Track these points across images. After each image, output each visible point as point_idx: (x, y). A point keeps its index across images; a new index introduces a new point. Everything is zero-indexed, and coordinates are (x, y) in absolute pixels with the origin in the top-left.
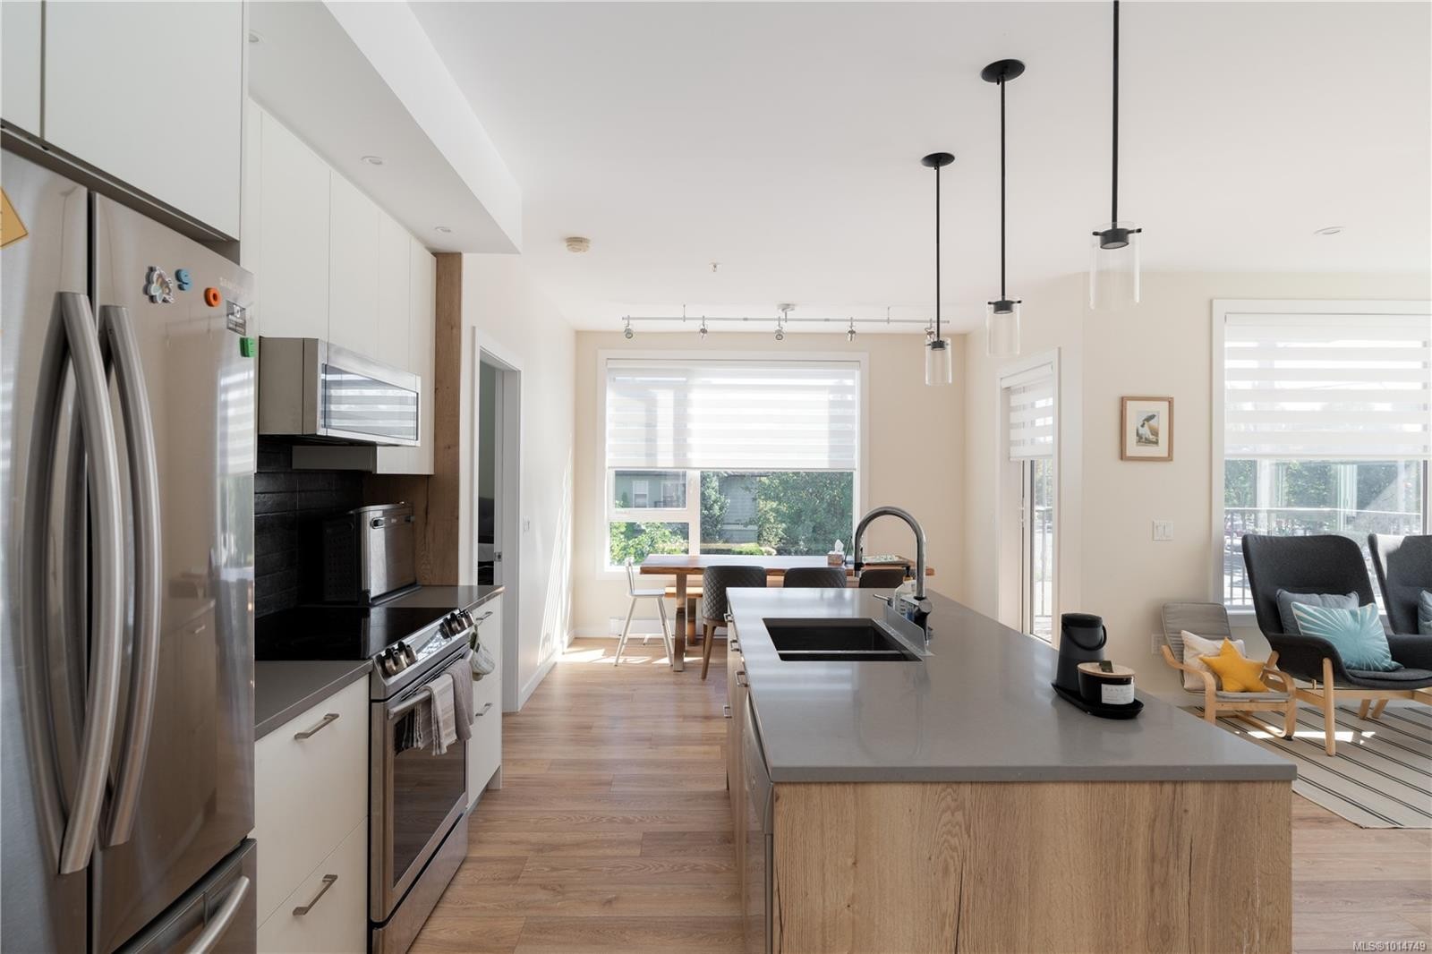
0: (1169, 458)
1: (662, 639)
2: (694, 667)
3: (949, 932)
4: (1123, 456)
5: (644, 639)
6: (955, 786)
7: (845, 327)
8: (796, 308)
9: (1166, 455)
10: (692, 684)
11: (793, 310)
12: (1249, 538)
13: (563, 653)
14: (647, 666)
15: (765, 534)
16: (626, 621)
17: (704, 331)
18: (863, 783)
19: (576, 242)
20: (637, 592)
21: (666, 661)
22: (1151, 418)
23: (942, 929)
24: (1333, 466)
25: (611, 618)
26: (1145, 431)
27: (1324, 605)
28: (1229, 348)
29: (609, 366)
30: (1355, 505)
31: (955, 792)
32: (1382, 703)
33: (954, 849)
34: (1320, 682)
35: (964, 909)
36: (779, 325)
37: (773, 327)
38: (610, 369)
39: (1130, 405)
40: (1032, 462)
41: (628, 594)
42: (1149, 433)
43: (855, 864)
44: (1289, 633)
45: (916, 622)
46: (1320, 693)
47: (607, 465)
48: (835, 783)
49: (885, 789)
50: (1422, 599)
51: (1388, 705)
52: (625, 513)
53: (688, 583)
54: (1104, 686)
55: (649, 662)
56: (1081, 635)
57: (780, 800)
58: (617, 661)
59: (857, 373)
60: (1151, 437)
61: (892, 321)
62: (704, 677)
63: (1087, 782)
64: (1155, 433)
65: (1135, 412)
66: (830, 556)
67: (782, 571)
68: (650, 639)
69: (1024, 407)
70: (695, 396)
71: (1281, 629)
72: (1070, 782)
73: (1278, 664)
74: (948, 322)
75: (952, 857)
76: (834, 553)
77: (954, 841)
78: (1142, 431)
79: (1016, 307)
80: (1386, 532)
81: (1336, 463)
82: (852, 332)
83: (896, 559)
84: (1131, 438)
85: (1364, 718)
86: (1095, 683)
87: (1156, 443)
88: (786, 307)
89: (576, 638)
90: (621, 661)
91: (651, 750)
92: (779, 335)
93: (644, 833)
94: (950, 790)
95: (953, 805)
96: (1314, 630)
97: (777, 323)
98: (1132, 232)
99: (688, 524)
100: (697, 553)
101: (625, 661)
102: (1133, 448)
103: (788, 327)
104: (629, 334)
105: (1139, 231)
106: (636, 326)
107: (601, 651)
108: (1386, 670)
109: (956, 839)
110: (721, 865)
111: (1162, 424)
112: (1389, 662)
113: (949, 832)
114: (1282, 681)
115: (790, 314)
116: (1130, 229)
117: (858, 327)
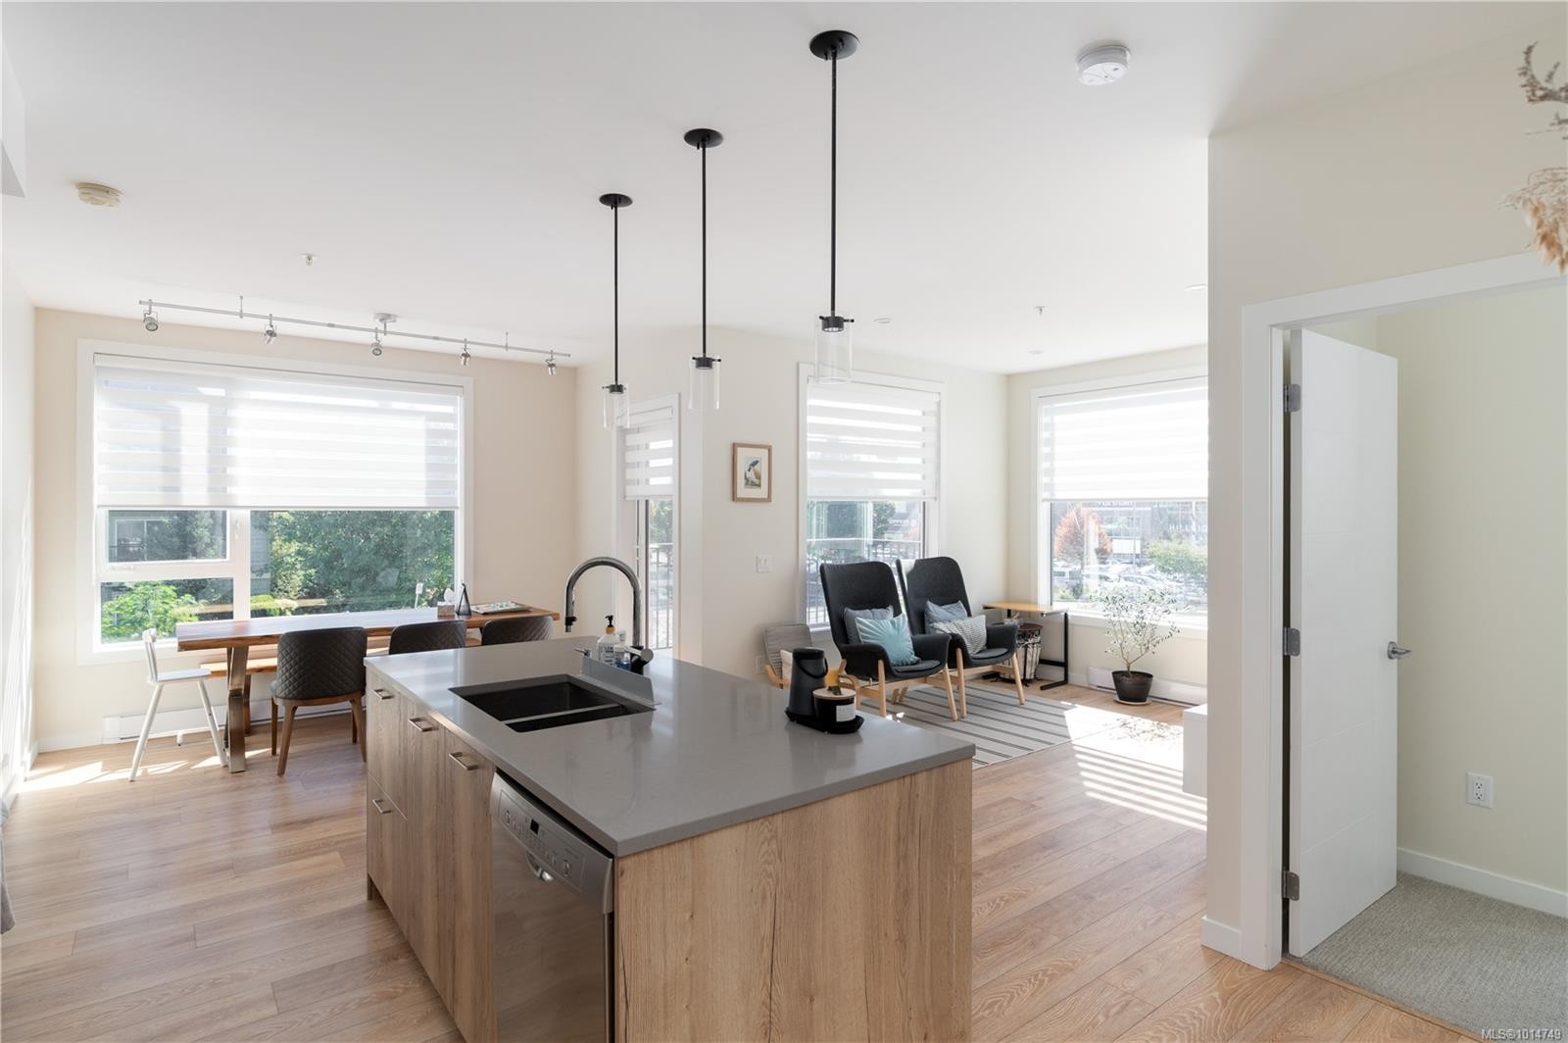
0: (769, 499)
1: (209, 732)
2: (258, 763)
3: (766, 953)
4: (734, 497)
5: (176, 736)
6: (770, 819)
7: (459, 349)
8: (398, 319)
9: (766, 497)
10: (265, 784)
11: (394, 321)
12: (825, 568)
13: (26, 780)
14: (187, 772)
15: (280, 582)
16: (147, 717)
17: (271, 334)
18: (698, 836)
19: (95, 191)
20: (162, 676)
21: (215, 761)
22: (755, 463)
23: (762, 950)
24: (858, 505)
25: (105, 717)
26: (751, 475)
27: (874, 618)
28: (810, 406)
29: (97, 364)
30: (872, 535)
31: (770, 823)
32: (905, 690)
33: (769, 875)
34: (876, 679)
35: (777, 927)
36: (376, 337)
37: (368, 338)
38: (98, 367)
39: (740, 450)
40: (647, 502)
41: (149, 682)
42: (754, 477)
43: (692, 916)
44: (853, 643)
45: (632, 670)
46: (876, 688)
47: (96, 502)
48: (674, 843)
49: (716, 836)
50: (927, 607)
51: (909, 690)
52: (130, 569)
53: (249, 654)
54: (838, 707)
55: (187, 768)
56: (809, 665)
57: (624, 875)
58: (134, 773)
59: (459, 400)
60: (756, 480)
61: (511, 348)
62: (281, 772)
63: (860, 789)
64: (758, 477)
65: (744, 456)
66: (440, 608)
67: (387, 630)
68: (184, 736)
69: (638, 447)
70: (241, 413)
71: (847, 641)
72: (849, 792)
73: (846, 670)
74: (569, 355)
75: (769, 884)
76: (443, 604)
77: (770, 869)
78: (749, 475)
79: (716, 364)
80: (906, 557)
81: (861, 502)
82: (466, 355)
83: (513, 606)
84: (741, 481)
85: (895, 703)
86: (829, 706)
87: (759, 486)
88: (385, 318)
89: (40, 754)
90: (139, 773)
91: (238, 880)
92: (377, 350)
93: (273, 984)
94: (767, 823)
95: (769, 835)
96: (868, 638)
97: (374, 334)
98: (847, 321)
99: (232, 580)
100: (247, 616)
101: (145, 771)
102: (743, 491)
103: (386, 341)
104: (152, 325)
105: (852, 321)
106: (161, 315)
107: (98, 765)
108: (913, 664)
109: (771, 866)
110: (395, 988)
111: (763, 468)
112: (914, 658)
113: (766, 862)
114: (851, 683)
115: (391, 327)
116: (845, 318)
117: (473, 350)
